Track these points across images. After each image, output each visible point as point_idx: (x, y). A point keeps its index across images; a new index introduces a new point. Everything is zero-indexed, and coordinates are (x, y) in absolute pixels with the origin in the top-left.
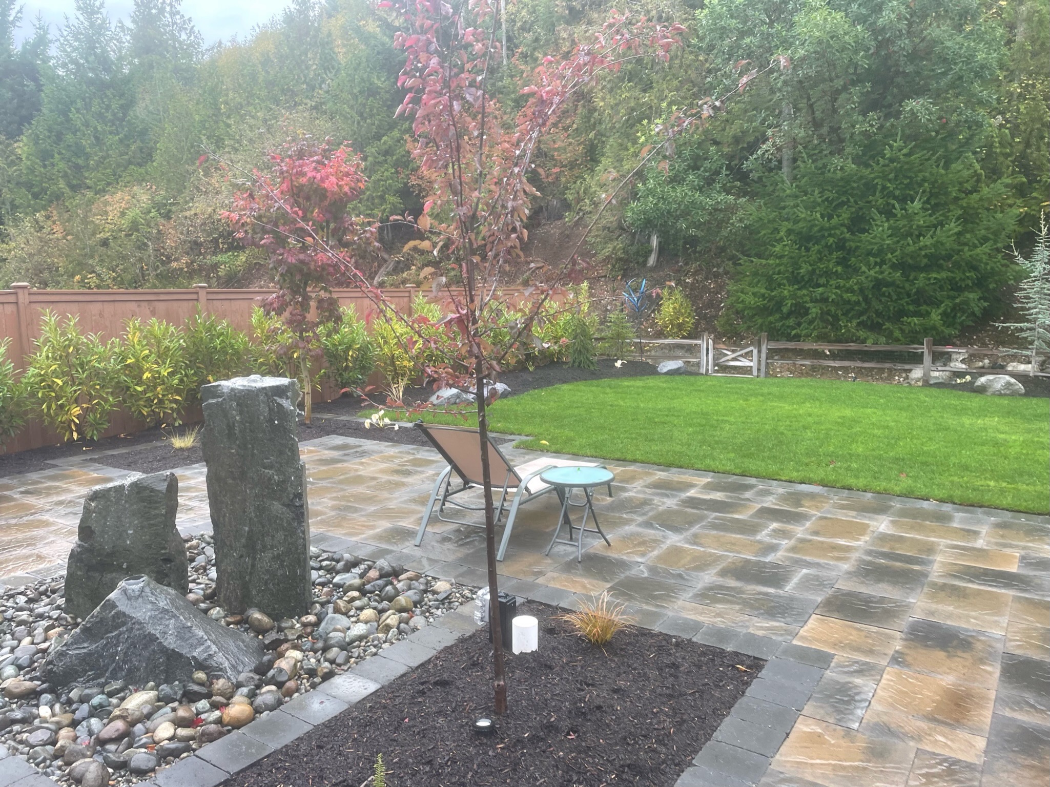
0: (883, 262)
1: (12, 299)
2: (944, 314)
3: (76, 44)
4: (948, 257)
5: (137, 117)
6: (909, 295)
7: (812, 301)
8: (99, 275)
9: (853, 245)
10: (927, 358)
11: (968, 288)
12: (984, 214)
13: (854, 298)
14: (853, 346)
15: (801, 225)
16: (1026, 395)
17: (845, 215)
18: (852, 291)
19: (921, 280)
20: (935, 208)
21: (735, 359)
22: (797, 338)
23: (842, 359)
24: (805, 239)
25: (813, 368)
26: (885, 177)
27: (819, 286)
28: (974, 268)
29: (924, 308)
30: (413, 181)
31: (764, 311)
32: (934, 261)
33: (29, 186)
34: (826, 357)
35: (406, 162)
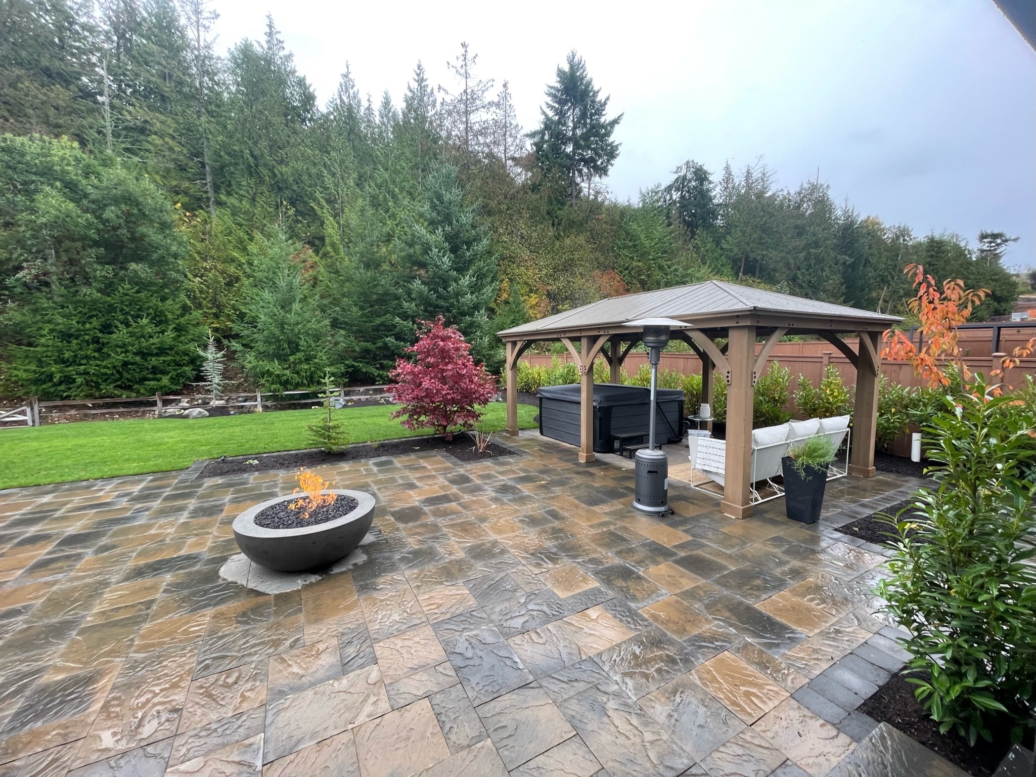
0: (127, 351)
2: (171, 378)
4: (171, 348)
6: (148, 369)
7: (77, 374)
9: (105, 341)
10: (159, 404)
11: (184, 365)
12: (190, 327)
13: (109, 372)
14: (108, 400)
15: (61, 327)
16: (210, 416)
17: (95, 323)
18: (108, 368)
19: (154, 361)
20: (161, 322)
21: (8, 417)
22: (68, 397)
23: (107, 408)
24: (66, 336)
25: (86, 415)
26: (122, 302)
27: (82, 365)
28: (188, 355)
29: (159, 376)
31: (36, 382)
32: (162, 351)
34: (90, 408)
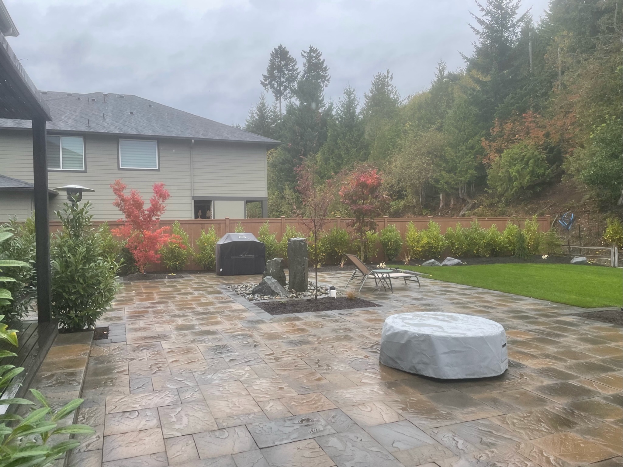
1: (280, 221)
3: (343, 109)
5: (365, 139)
8: (341, 212)
30: (485, 161)
33: (319, 173)
35: (481, 152)
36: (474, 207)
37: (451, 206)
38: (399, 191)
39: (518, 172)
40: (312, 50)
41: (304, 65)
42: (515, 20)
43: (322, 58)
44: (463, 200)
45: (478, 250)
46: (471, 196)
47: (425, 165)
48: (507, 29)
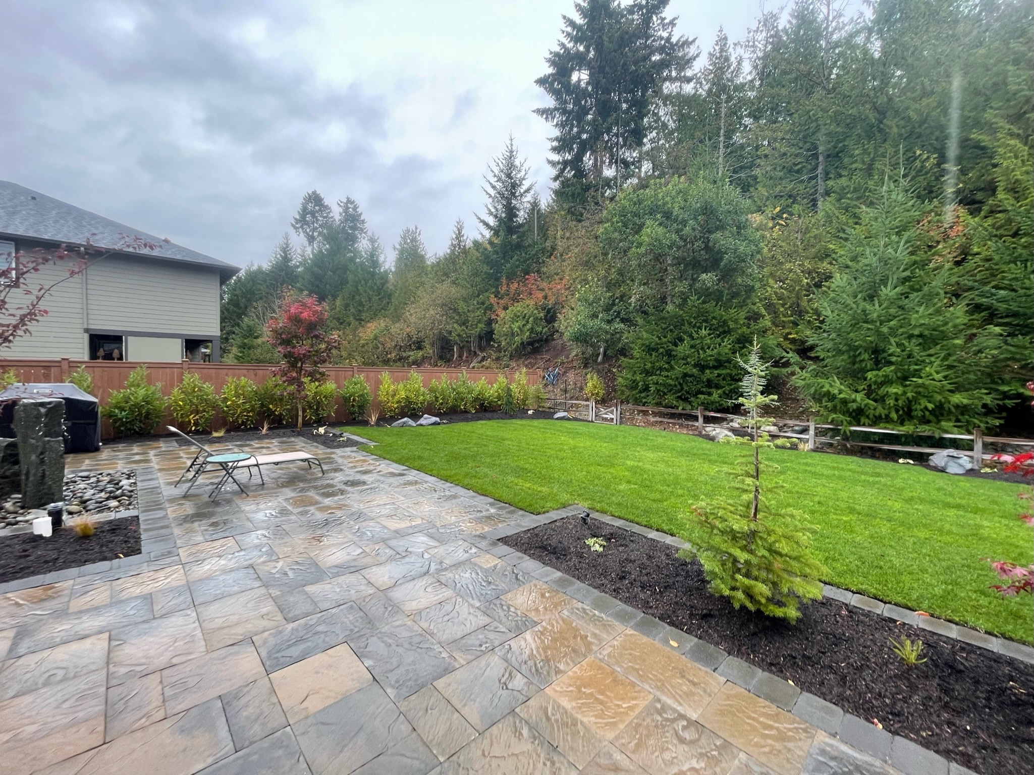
0: (687, 363)
5: (388, 288)
6: (703, 382)
7: (652, 383)
9: (674, 353)
10: (701, 420)
13: (673, 383)
15: (647, 341)
18: (672, 379)
19: (709, 374)
21: (605, 414)
22: (646, 404)
24: (649, 349)
27: (656, 375)
29: (711, 390)
30: (493, 317)
31: (630, 388)
32: (718, 364)
33: (338, 319)
34: (650, 415)
35: (490, 308)
36: (483, 359)
37: (464, 358)
38: (418, 342)
39: (519, 328)
40: (349, 201)
41: (341, 214)
42: (522, 191)
43: (359, 210)
44: (475, 353)
45: (465, 404)
46: (482, 349)
47: (438, 316)
48: (516, 197)
